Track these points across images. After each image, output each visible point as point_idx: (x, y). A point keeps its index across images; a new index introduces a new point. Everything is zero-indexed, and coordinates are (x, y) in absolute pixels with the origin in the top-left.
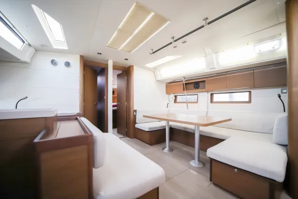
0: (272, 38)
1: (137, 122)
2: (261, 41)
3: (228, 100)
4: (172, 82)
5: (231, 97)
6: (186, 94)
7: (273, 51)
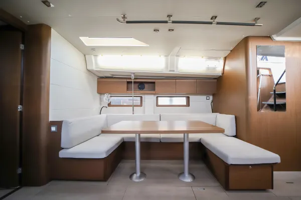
0: (216, 58)
1: (62, 146)
2: (210, 58)
3: (168, 103)
4: (107, 77)
5: (171, 101)
6: (133, 96)
7: (214, 68)
